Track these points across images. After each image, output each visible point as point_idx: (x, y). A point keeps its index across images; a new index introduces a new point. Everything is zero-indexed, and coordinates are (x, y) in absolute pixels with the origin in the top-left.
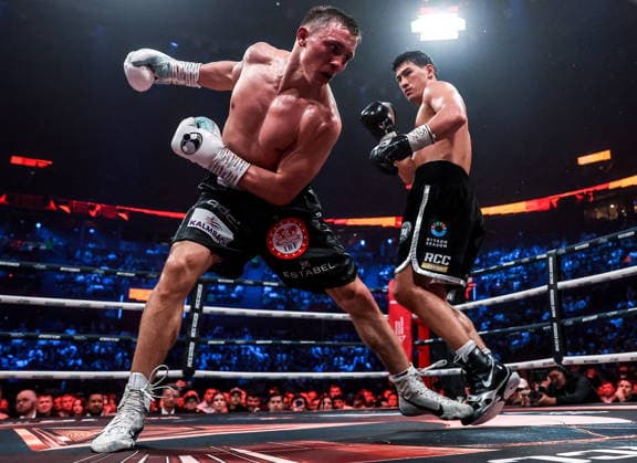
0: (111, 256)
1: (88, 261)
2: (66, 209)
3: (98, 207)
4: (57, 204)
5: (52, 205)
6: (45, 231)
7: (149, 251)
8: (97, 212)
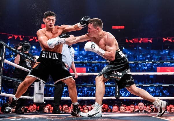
0: (149, 56)
1: (141, 59)
2: (131, 41)
3: (141, 39)
4: (128, 40)
5: (127, 41)
6: (126, 50)
7: (161, 53)
8: (141, 41)
